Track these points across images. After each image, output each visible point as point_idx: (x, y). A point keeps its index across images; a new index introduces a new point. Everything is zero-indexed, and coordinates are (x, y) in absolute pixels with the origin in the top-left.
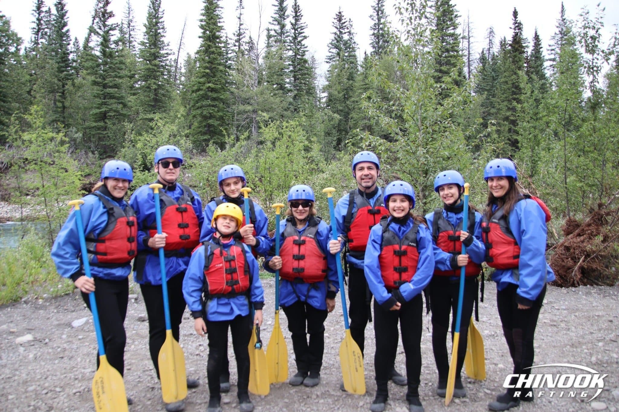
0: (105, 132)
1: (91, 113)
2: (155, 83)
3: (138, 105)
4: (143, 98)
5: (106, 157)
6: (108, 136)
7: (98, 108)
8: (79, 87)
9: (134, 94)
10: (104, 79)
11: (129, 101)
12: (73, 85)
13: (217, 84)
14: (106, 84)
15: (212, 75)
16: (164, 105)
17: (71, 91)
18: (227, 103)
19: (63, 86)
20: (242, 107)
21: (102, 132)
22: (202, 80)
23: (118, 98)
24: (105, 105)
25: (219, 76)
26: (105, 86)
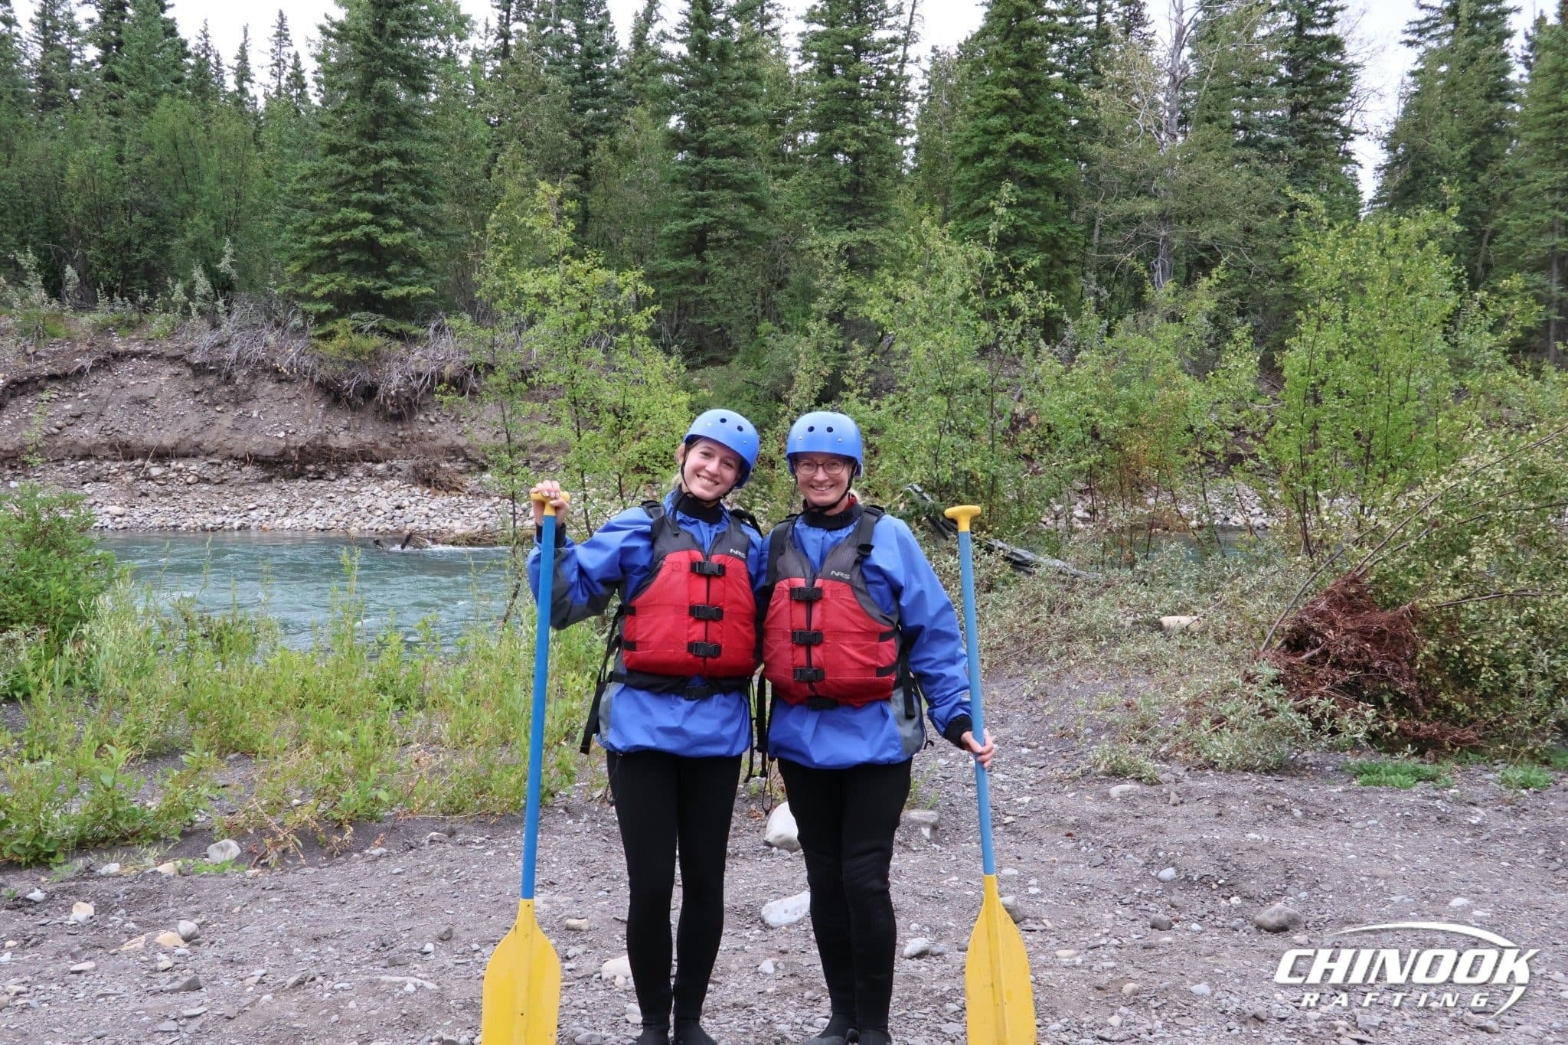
0: (701, 289)
1: (665, 230)
2: (856, 135)
3: (804, 204)
4: (819, 181)
5: (705, 363)
6: (712, 301)
7: (684, 216)
8: (631, 155)
9: (785, 174)
10: (703, 128)
11: (775, 195)
12: (613, 148)
13: (1041, 135)
14: (706, 141)
15: (1025, 104)
16: (882, 204)
17: (609, 168)
18: (1069, 196)
19: (585, 153)
20: (1123, 207)
21: (694, 288)
22: (995, 122)
23: (737, 186)
24: (703, 206)
25: (1048, 107)
26: (702, 151)
